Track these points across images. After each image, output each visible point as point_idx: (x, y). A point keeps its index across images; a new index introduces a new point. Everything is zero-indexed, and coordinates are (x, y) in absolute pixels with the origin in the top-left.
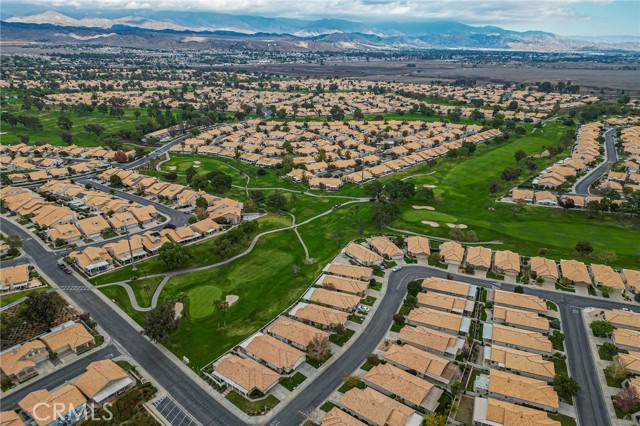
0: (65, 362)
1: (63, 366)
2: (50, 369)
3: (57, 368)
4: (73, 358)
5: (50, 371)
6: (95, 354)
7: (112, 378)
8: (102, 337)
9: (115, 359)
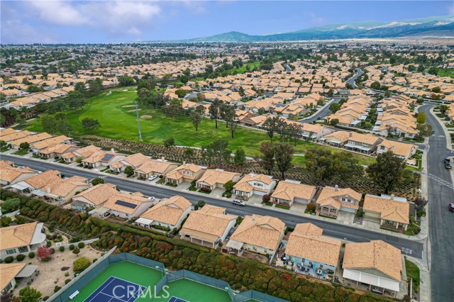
0: (365, 225)
1: (359, 226)
2: (348, 221)
3: (353, 225)
4: (375, 227)
5: (346, 223)
6: (397, 239)
7: (379, 267)
8: (419, 230)
9: (409, 258)
